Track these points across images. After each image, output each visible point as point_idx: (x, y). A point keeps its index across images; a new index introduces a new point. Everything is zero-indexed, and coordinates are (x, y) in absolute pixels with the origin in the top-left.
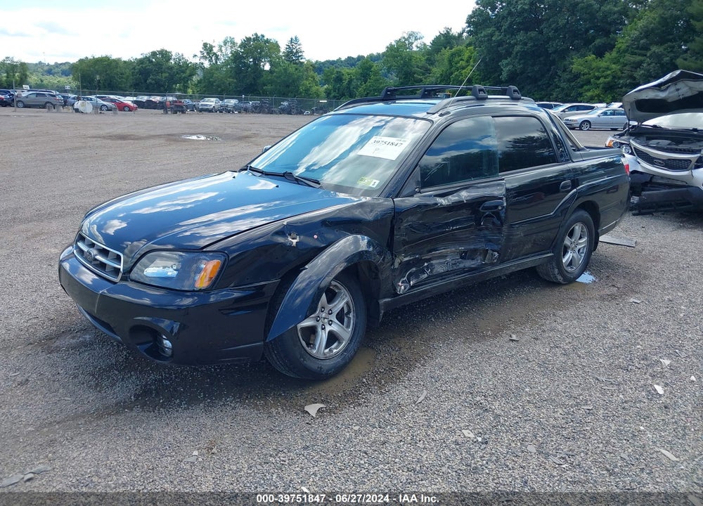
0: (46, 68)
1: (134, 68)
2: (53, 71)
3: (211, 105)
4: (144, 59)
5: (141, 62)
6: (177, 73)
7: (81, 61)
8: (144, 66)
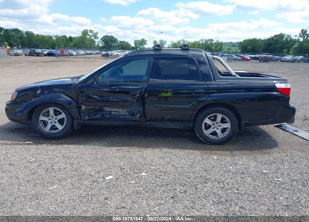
0: (232, 44)
1: (265, 43)
2: (235, 45)
3: (288, 59)
4: (271, 38)
5: (269, 40)
6: (285, 44)
7: (244, 41)
8: (270, 41)
